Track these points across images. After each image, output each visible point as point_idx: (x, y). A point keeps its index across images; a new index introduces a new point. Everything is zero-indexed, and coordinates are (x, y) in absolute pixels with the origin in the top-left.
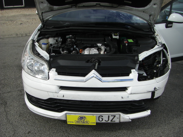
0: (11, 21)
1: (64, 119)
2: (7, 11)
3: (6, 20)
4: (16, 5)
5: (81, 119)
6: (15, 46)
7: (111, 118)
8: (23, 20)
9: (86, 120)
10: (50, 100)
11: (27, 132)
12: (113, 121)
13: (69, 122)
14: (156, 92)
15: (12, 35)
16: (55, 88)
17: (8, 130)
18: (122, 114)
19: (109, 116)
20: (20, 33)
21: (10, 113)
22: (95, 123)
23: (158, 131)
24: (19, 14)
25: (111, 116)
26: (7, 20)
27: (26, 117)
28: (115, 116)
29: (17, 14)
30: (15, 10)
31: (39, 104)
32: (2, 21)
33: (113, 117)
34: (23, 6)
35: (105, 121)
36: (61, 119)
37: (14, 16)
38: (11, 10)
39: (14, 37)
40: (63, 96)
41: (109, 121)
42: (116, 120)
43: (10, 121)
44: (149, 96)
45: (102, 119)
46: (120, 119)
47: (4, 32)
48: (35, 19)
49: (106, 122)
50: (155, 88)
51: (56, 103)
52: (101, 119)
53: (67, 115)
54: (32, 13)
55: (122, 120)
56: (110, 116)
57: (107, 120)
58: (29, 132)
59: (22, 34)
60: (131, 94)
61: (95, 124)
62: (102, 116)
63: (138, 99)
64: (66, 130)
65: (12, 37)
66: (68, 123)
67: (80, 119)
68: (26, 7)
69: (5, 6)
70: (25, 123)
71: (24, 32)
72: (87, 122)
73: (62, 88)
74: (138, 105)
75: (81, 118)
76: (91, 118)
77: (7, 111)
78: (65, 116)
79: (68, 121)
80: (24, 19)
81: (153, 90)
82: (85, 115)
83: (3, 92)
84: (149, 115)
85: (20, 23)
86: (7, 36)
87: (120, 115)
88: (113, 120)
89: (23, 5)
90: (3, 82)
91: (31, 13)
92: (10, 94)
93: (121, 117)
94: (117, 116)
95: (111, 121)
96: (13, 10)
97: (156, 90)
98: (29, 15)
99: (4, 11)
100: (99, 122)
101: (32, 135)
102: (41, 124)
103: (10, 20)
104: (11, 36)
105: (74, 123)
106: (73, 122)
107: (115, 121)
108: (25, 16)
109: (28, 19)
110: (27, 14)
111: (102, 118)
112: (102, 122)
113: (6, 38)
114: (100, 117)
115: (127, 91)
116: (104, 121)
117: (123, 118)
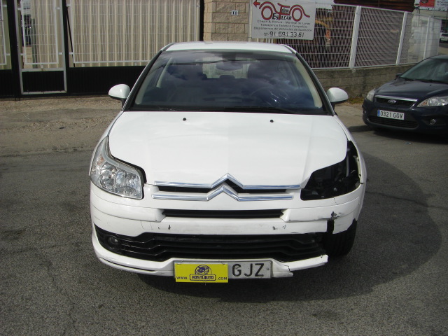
0: (40, 122)
1: (169, 273)
2: (29, 102)
3: (27, 121)
4: (48, 90)
5: (202, 272)
6: (54, 170)
7: (256, 269)
8: (65, 120)
9: (209, 273)
10: (146, 236)
11: (97, 305)
12: (260, 275)
13: (178, 278)
14: (336, 222)
15: (44, 149)
16: (154, 214)
17: (60, 303)
18: (275, 263)
19: (251, 265)
20: (61, 146)
21: (60, 278)
22: (225, 278)
23: (347, 303)
24: (56, 109)
25: (256, 264)
26: (31, 121)
27: (93, 284)
28: (262, 265)
29: (52, 108)
30: (47, 101)
31: (123, 247)
32: (19, 123)
33: (259, 266)
34: (63, 92)
35: (246, 275)
36: (163, 275)
37: (46, 112)
38: (38, 101)
39: (49, 154)
40: (169, 228)
41: (253, 276)
42: (266, 274)
43: (61, 290)
44: (323, 227)
45: (240, 271)
46: (272, 271)
47: (26, 143)
48: (92, 119)
49: (247, 277)
50: (333, 214)
51: (155, 242)
52: (237, 273)
53: (175, 264)
54: (84, 107)
55: (276, 274)
56: (254, 265)
57: (248, 273)
58: (100, 306)
59: (66, 149)
60: (290, 221)
61: (227, 281)
62: (240, 266)
63: (302, 232)
64: (172, 302)
65: (44, 154)
66: (177, 280)
67: (199, 270)
68: (70, 95)
69: (25, 91)
70: (91, 292)
71: (69, 144)
72: (212, 277)
73: (168, 213)
74: (302, 243)
75: (202, 269)
76: (220, 270)
77: (55, 275)
78: (171, 268)
79: (176, 276)
80: (67, 119)
81: (329, 216)
82: (207, 264)
83: (42, 246)
84: (326, 264)
85: (59, 127)
86: (34, 152)
87: (272, 262)
88: (260, 273)
89: (64, 90)
90: (38, 230)
91: (81, 107)
92: (55, 249)
93: (274, 267)
94: (267, 265)
95: (256, 275)
96: (41, 100)
97: (336, 218)
98: (78, 111)
99: (22, 102)
100: (234, 277)
101: (108, 309)
102: (124, 294)
103: (38, 121)
104: (43, 152)
105: (188, 281)
106: (186, 278)
107: (262, 275)
108: (69, 112)
109: (76, 119)
110: (73, 110)
111: (239, 269)
112: (240, 277)
113: (32, 155)
114: (236, 267)
115: (282, 217)
116: (242, 276)
117: (278, 270)
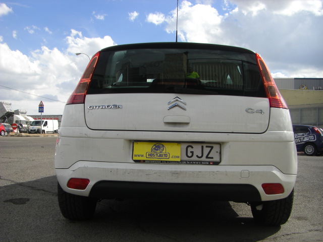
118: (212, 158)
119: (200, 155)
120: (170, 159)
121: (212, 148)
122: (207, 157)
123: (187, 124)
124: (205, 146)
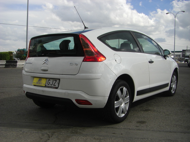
118: (55, 85)
119: (52, 84)
120: (42, 85)
121: (56, 81)
122: (54, 85)
123: (47, 70)
124: (54, 80)
